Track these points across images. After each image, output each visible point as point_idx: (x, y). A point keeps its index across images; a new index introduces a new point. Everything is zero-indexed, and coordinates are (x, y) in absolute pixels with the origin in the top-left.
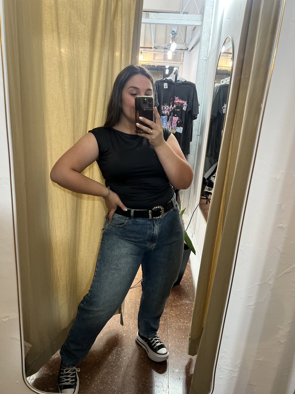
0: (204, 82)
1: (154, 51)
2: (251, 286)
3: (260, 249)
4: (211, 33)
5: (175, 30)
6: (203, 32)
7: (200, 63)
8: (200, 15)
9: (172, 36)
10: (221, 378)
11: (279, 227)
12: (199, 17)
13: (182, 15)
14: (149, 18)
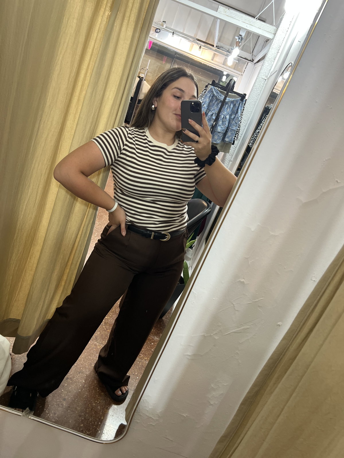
0: (256, 103)
1: (216, 51)
2: (194, 335)
3: (214, 299)
4: (280, 51)
5: (243, 34)
6: (271, 47)
7: (257, 80)
8: (275, 28)
9: (237, 40)
10: (137, 422)
11: (240, 281)
12: (272, 28)
13: (255, 21)
14: (217, 11)
